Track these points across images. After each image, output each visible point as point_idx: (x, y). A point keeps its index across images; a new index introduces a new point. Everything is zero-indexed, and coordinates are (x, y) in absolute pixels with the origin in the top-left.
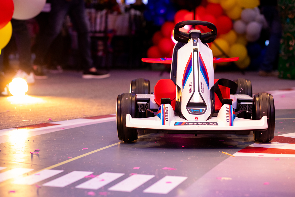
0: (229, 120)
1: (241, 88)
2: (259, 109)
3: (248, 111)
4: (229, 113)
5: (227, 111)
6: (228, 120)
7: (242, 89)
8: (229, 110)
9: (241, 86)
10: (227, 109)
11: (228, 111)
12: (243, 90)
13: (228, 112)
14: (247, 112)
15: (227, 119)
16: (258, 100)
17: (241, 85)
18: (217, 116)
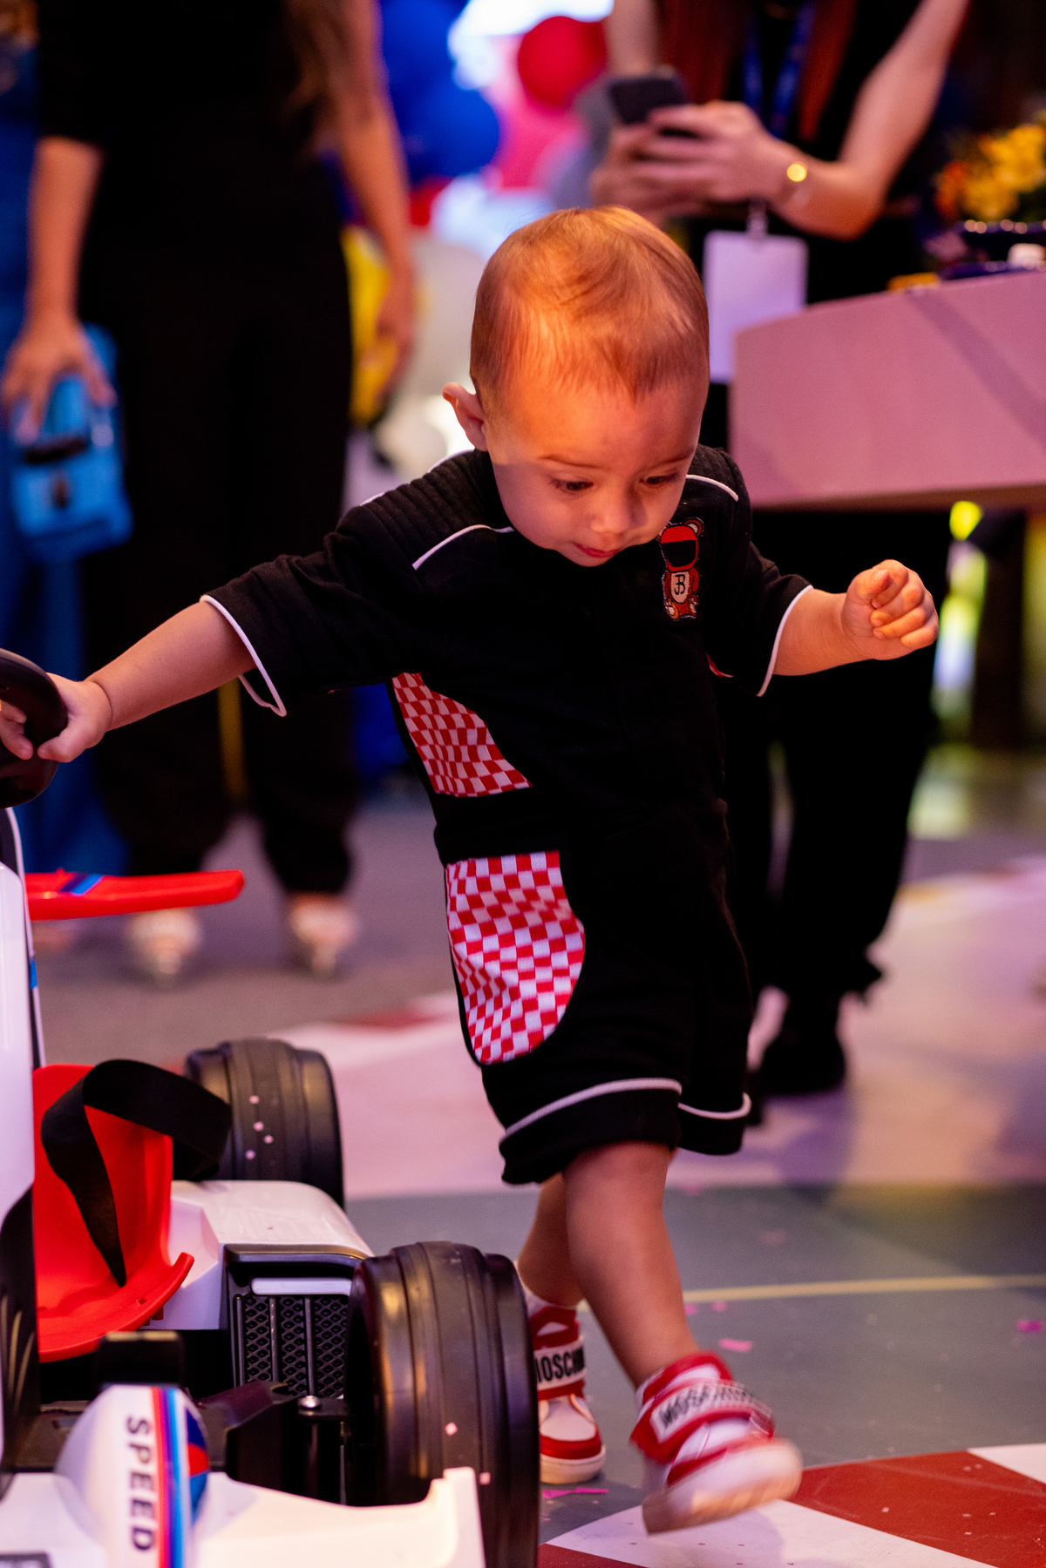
0: (148, 1532)
1: (259, 1126)
2: (410, 1395)
3: (316, 1394)
4: (152, 1468)
5: (138, 1448)
6: (143, 1539)
7: (261, 1135)
8: (150, 1439)
9: (256, 1106)
10: (134, 1431)
11: (147, 1449)
12: (269, 1139)
13: (146, 1461)
14: (310, 1402)
15: (137, 1530)
16: (400, 1312)
17: (254, 1100)
18: (49, 1469)
